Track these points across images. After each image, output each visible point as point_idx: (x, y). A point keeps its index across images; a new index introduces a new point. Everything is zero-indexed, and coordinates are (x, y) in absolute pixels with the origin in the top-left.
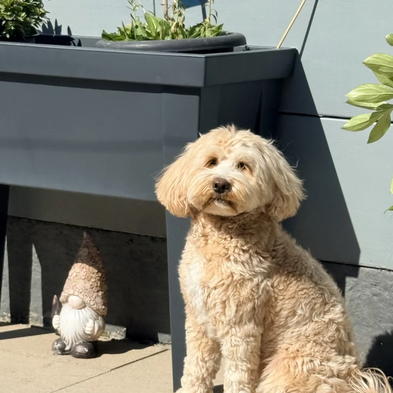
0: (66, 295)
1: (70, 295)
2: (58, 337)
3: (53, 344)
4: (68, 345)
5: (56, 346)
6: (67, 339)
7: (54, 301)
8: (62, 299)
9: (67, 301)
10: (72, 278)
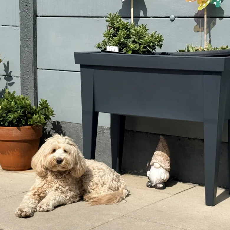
0: (153, 162)
1: (155, 162)
2: (149, 180)
3: (147, 183)
4: (153, 183)
5: (148, 184)
6: (153, 181)
7: (148, 165)
8: (151, 164)
9: (153, 165)
10: (155, 155)
